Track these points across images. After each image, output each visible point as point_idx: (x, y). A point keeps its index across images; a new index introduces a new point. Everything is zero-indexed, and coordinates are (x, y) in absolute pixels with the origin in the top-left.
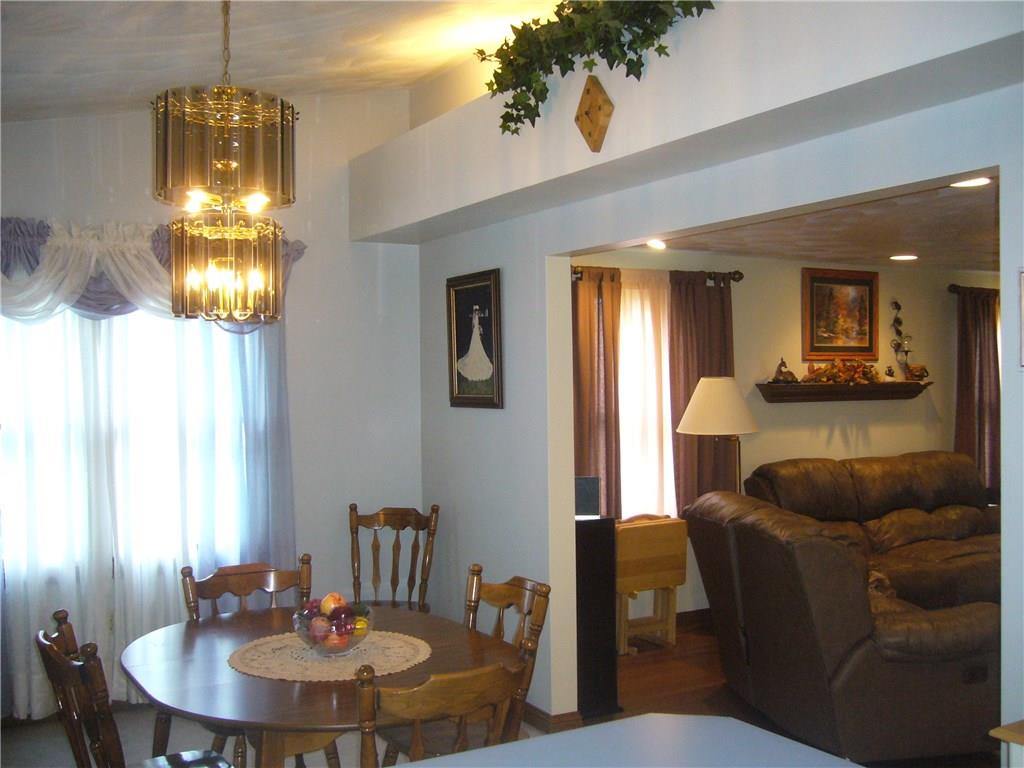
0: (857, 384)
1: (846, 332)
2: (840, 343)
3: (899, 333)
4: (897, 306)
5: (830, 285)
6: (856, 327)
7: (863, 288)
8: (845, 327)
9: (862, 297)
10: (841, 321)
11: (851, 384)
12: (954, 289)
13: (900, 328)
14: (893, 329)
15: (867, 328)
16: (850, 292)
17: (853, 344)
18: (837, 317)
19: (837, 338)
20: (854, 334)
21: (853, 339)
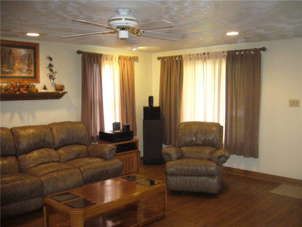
0: (22, 93)
1: (20, 70)
2: (16, 74)
3: (51, 70)
4: (51, 59)
5: (9, 48)
6: (26, 67)
7: (30, 50)
8: (20, 67)
9: (29, 54)
10: (17, 65)
11: (18, 93)
12: (79, 52)
13: (52, 69)
14: (48, 69)
15: (33, 68)
16: (23, 52)
17: (24, 75)
18: (14, 63)
19: (14, 72)
20: (25, 71)
21: (24, 73)
